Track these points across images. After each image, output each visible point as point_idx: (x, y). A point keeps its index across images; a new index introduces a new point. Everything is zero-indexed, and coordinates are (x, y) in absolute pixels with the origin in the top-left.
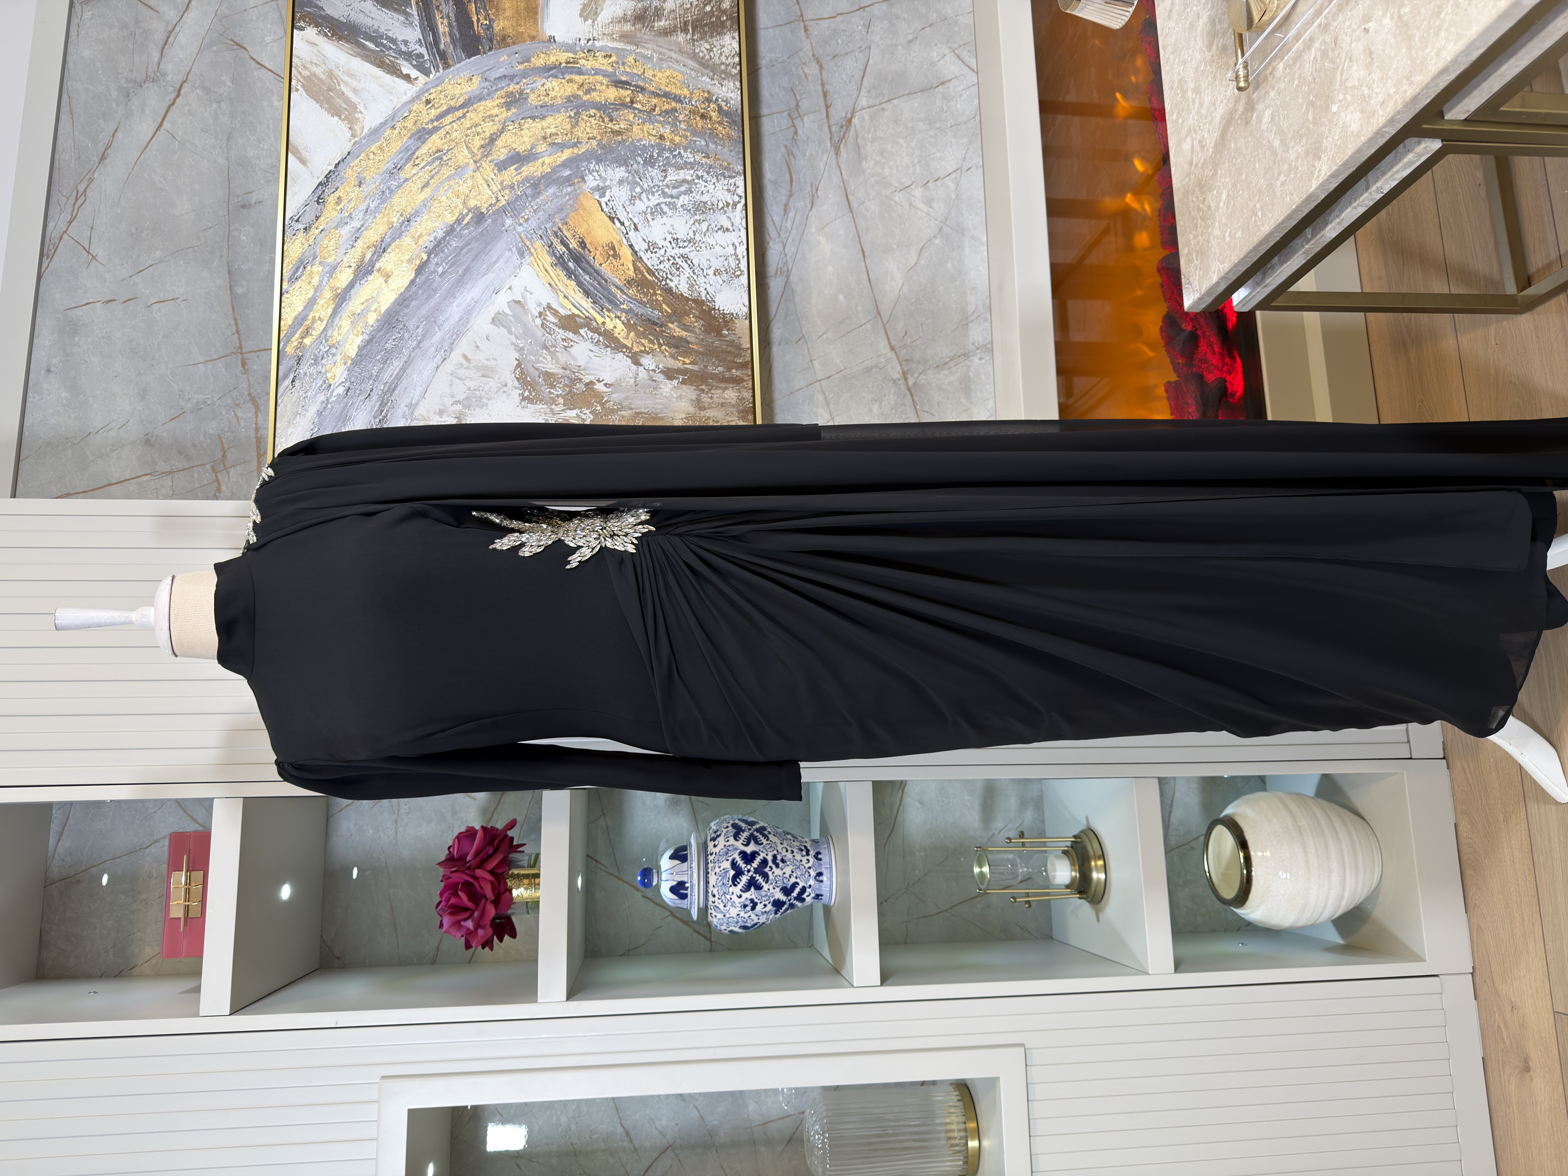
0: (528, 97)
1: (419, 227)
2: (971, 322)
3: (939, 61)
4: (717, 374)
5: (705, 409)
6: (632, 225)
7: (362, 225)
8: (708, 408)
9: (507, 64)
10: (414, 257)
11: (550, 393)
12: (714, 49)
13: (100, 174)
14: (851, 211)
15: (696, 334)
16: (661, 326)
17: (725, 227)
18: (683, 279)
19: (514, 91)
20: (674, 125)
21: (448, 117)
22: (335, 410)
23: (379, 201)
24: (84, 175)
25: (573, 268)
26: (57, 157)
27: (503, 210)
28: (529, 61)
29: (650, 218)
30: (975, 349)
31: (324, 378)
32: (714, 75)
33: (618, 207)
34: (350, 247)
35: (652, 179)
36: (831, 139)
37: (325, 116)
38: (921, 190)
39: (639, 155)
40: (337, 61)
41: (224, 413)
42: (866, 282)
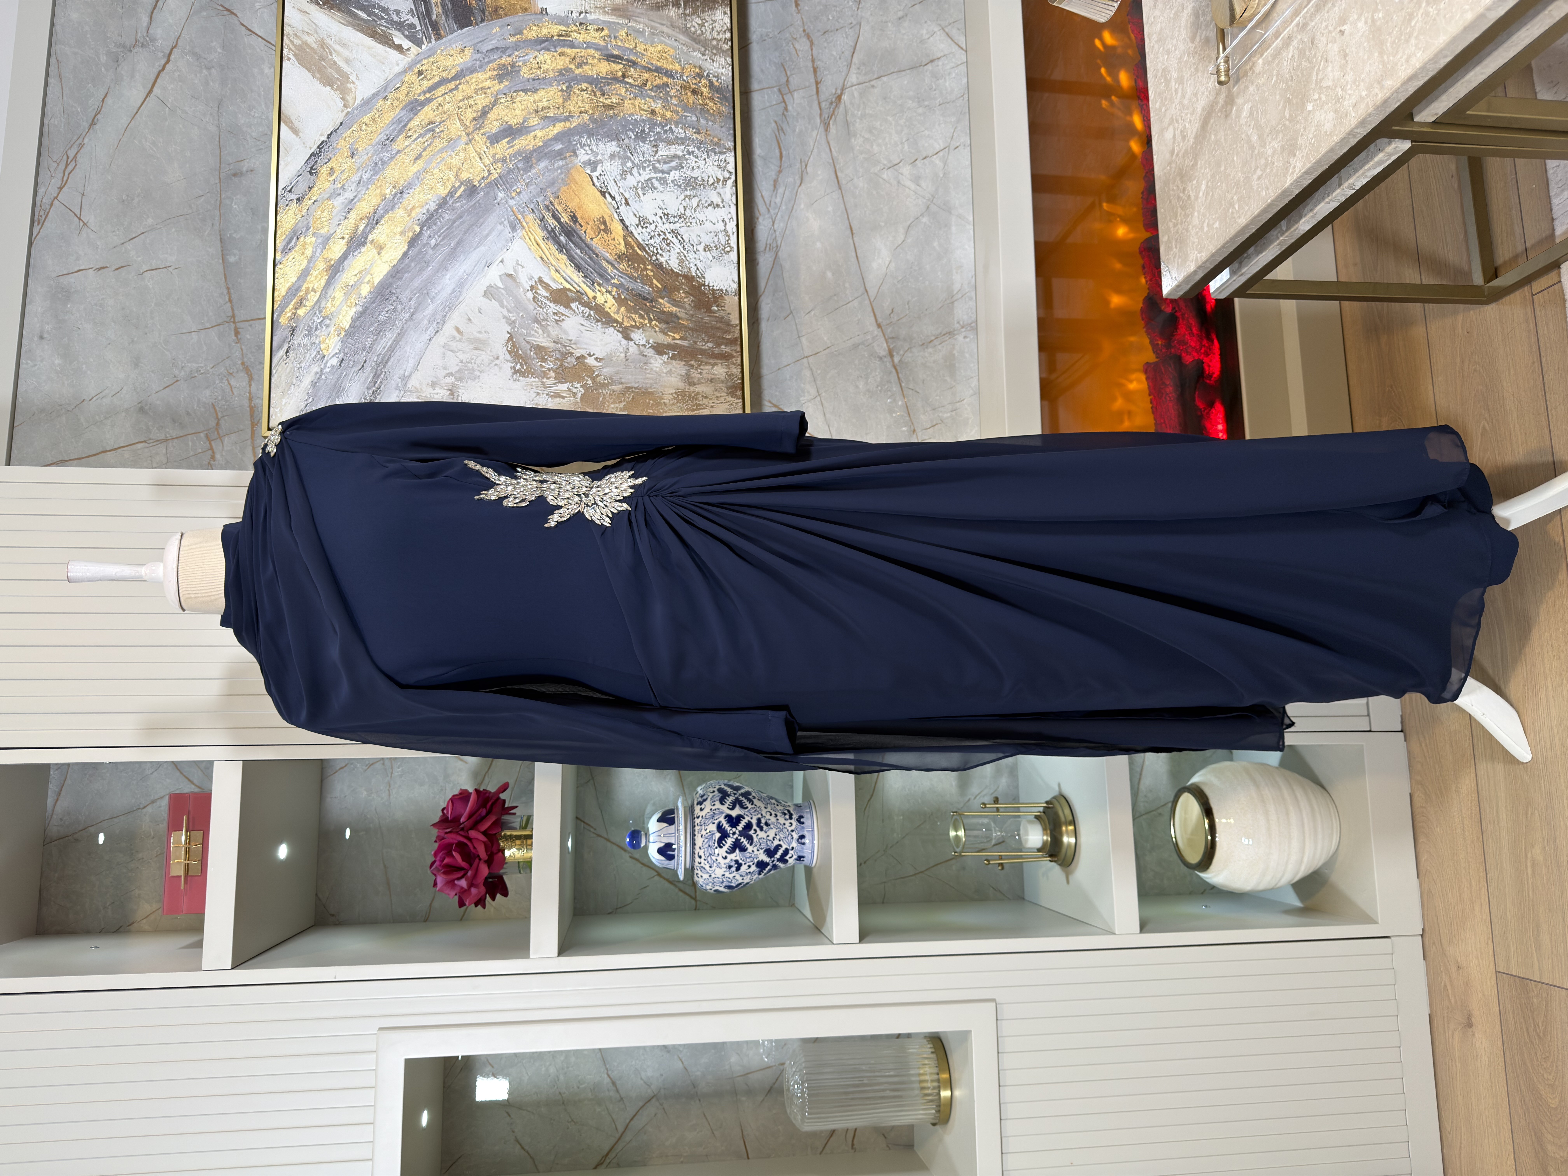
0: (520, 70)
1: (411, 199)
2: (956, 300)
3: (929, 38)
4: (706, 350)
5: (695, 384)
6: (623, 200)
7: (355, 197)
8: (698, 384)
9: (499, 37)
10: (407, 229)
11: (542, 366)
12: (706, 24)
13: (90, 140)
14: (840, 188)
15: (685, 309)
16: (651, 302)
17: (715, 203)
18: (674, 255)
19: (506, 63)
20: (665, 100)
21: (440, 89)
22: (329, 381)
23: (372, 173)
24: (73, 141)
25: (565, 242)
26: (46, 121)
27: (495, 183)
28: (521, 33)
29: (640, 193)
30: (960, 327)
31: (318, 349)
32: (705, 51)
33: (609, 182)
34: (343, 218)
35: (643, 154)
36: (821, 115)
37: (317, 85)
38: (909, 167)
39: (630, 130)
40: (330, 30)
41: (217, 382)
42: (854, 259)
